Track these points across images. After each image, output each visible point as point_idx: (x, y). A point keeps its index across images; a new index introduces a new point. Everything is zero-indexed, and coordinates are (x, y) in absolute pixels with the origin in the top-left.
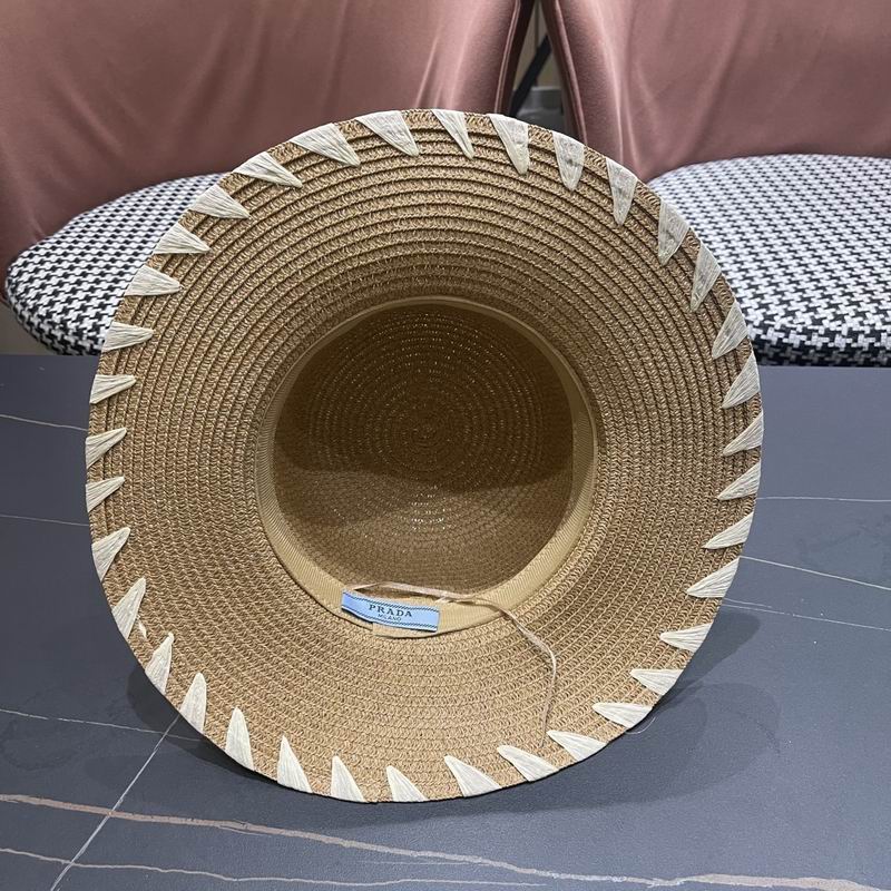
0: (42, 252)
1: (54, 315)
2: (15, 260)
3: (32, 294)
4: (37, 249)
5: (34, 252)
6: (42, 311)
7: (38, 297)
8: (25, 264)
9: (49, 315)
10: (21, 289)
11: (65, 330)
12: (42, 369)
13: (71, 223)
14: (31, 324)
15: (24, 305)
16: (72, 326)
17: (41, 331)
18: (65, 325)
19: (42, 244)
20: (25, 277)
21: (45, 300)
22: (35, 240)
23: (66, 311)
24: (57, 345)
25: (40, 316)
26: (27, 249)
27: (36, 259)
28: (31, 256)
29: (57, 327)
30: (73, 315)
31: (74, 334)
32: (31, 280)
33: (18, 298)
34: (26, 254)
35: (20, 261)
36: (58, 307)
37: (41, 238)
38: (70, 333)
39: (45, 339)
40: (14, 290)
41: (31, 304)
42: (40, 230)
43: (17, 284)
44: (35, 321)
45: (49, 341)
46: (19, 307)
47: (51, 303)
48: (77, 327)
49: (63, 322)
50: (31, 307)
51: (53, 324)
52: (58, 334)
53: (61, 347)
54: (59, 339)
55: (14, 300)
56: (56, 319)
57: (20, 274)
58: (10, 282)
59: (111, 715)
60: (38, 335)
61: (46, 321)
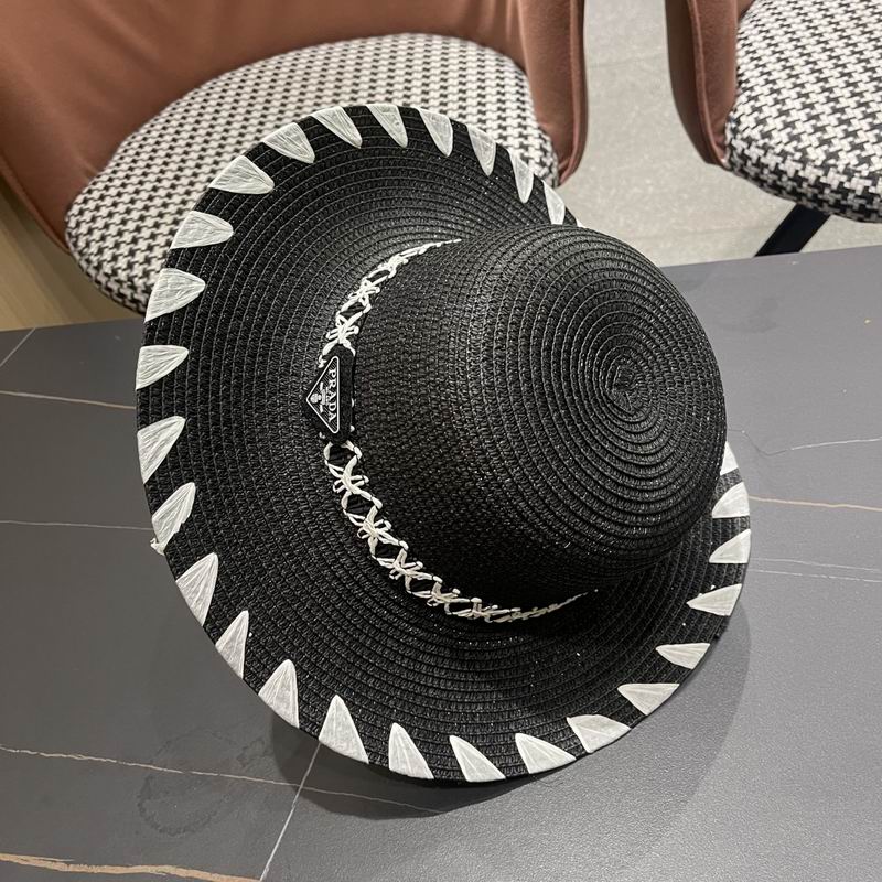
0: (96, 195)
1: (120, 271)
2: (69, 208)
3: (94, 248)
4: (90, 192)
5: (88, 196)
6: (107, 268)
7: (100, 251)
8: (81, 212)
9: (115, 272)
10: (82, 243)
11: (133, 287)
12: (118, 338)
13: (120, 150)
14: (99, 283)
15: (88, 261)
16: (139, 283)
17: (110, 290)
18: (132, 282)
19: (94, 184)
20: (84, 228)
21: (107, 255)
22: (86, 179)
23: (130, 266)
24: (128, 304)
25: (106, 275)
26: (80, 193)
27: (91, 205)
28: (85, 201)
29: (125, 285)
30: (138, 270)
31: (144, 292)
32: (90, 231)
33: (81, 253)
34: (80, 199)
35: (75, 209)
36: (122, 262)
37: (92, 175)
38: (139, 290)
39: (115, 297)
40: (75, 245)
41: (94, 259)
42: (89, 166)
43: (77, 237)
44: (103, 279)
45: (120, 300)
46: (84, 264)
47: (115, 258)
48: (145, 284)
49: (130, 279)
50: (96, 264)
51: (119, 282)
52: (128, 292)
53: (134, 306)
54: (129, 297)
55: (77, 256)
56: (122, 275)
57: (78, 225)
58: (70, 234)
59: (244, 766)
60: (108, 293)
61: (113, 279)
